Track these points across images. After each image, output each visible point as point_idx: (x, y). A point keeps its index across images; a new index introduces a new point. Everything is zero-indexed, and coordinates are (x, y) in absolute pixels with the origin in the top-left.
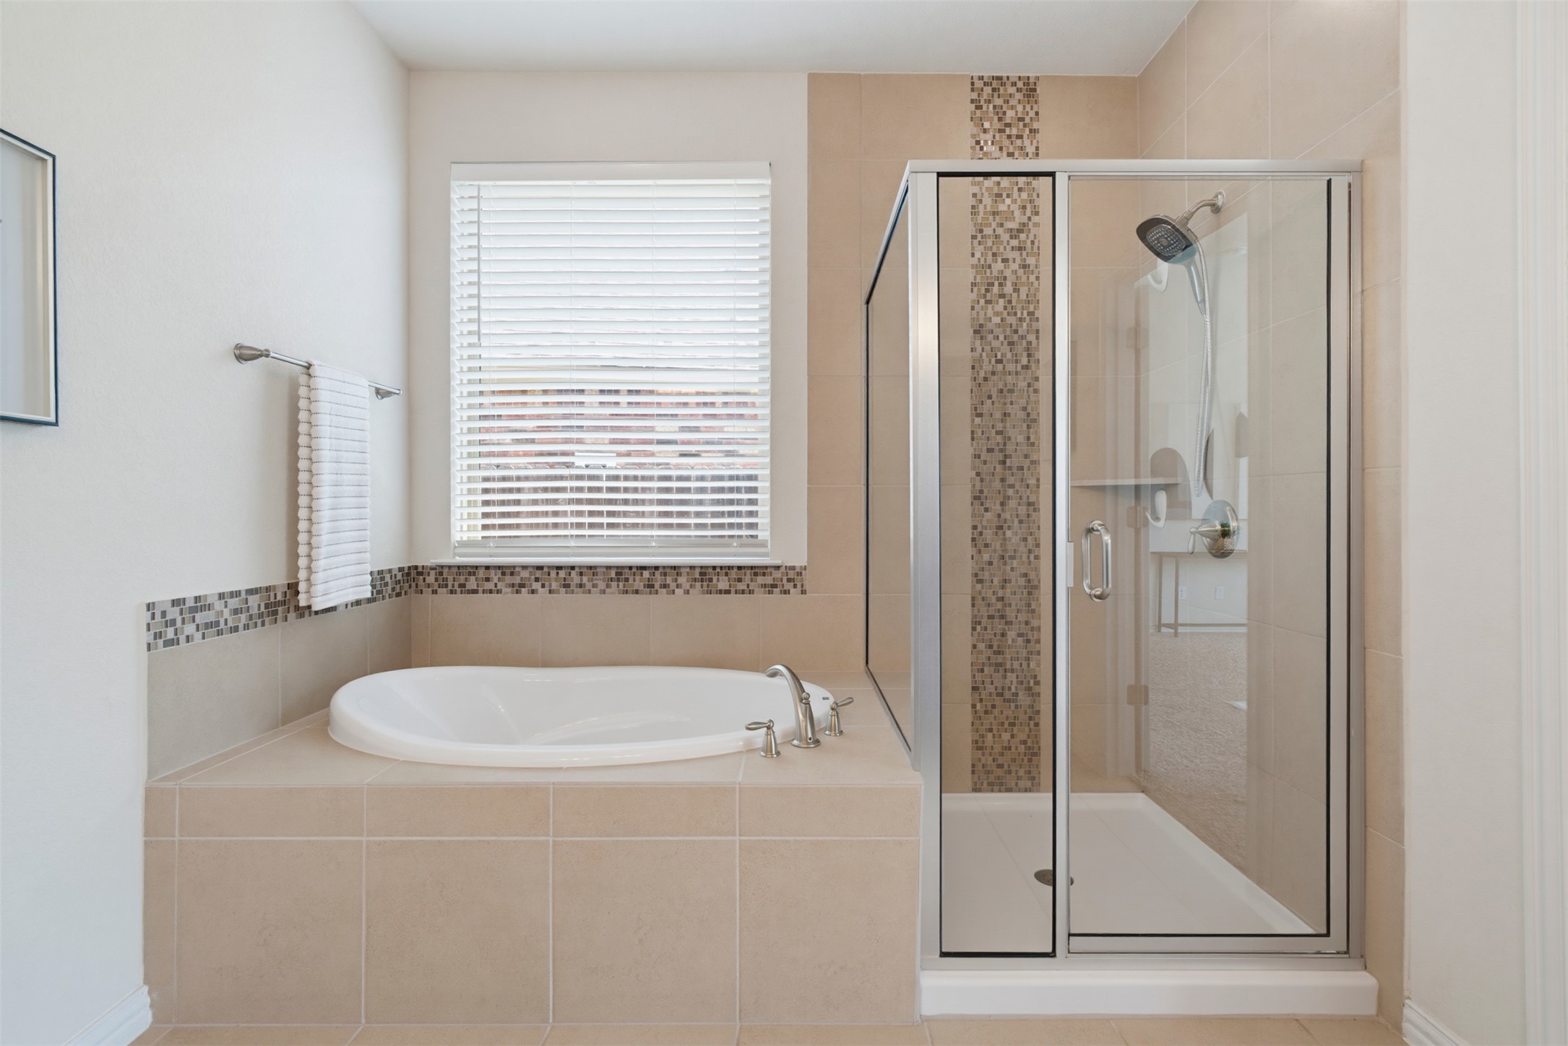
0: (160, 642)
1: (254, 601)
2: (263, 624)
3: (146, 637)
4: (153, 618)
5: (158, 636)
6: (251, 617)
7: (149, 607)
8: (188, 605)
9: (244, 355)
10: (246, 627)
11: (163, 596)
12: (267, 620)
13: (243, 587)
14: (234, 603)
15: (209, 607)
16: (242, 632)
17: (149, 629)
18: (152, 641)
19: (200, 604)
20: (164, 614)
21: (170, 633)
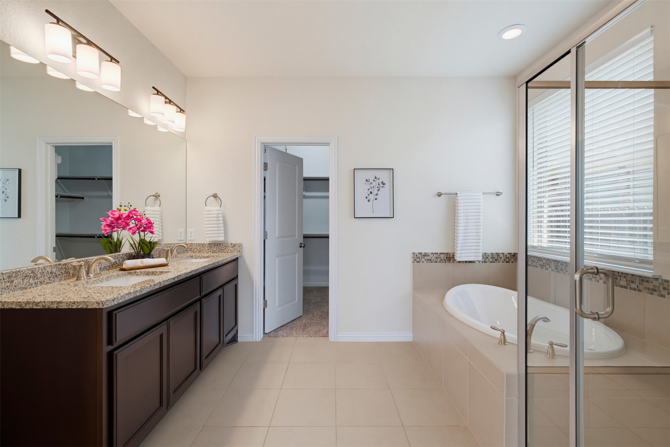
0: (416, 261)
1: (442, 256)
2: (445, 262)
3: (413, 260)
4: (414, 256)
5: (415, 260)
6: (441, 260)
7: (413, 253)
8: (423, 254)
9: (439, 195)
10: (440, 262)
11: (417, 251)
12: (447, 261)
13: (439, 252)
14: (436, 256)
15: (429, 256)
16: (438, 263)
17: (413, 258)
18: (414, 261)
19: (426, 255)
20: (417, 255)
21: (418, 260)
